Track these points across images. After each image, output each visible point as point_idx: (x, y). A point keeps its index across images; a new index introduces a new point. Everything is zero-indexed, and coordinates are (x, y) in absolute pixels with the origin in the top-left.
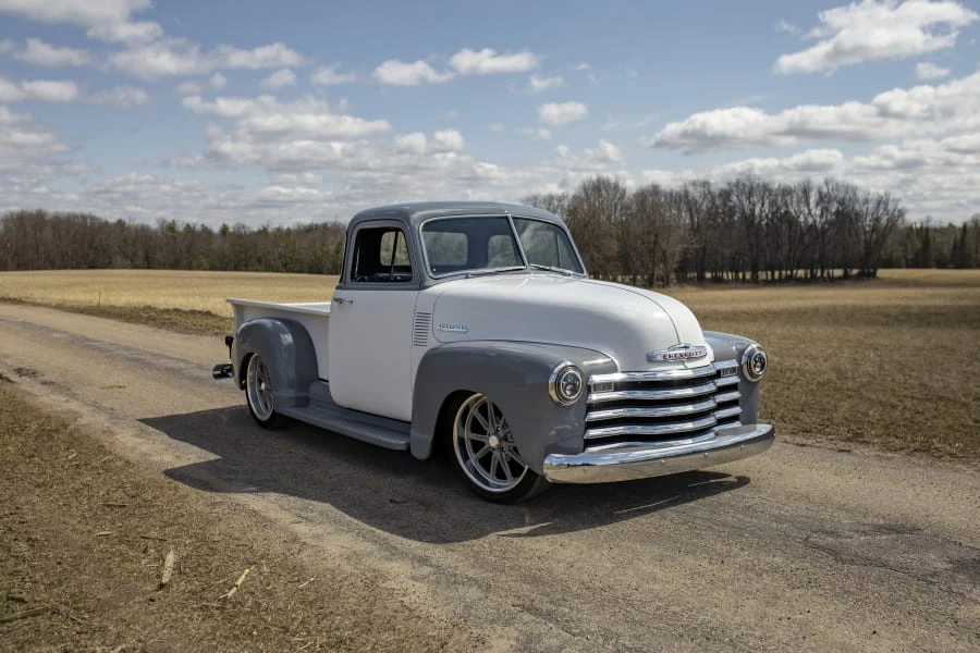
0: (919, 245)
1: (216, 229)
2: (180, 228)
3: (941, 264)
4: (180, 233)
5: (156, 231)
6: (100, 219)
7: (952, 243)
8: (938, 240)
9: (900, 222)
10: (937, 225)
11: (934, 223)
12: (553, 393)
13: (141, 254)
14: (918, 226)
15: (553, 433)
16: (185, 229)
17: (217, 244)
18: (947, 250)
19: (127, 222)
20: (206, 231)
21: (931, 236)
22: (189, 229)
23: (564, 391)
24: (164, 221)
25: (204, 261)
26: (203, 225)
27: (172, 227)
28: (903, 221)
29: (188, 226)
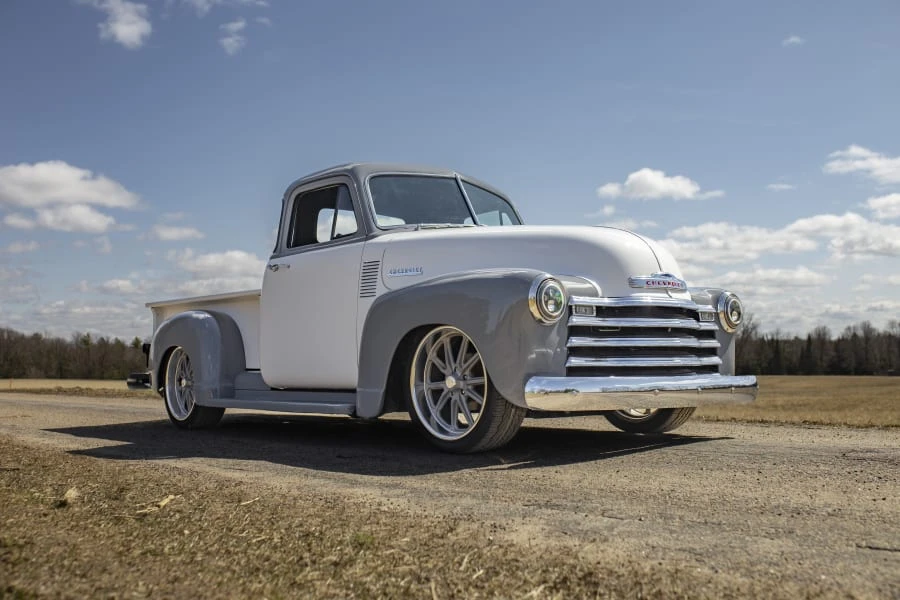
0: (772, 356)
1: (129, 342)
2: (94, 341)
3: (792, 371)
4: (94, 346)
5: (70, 345)
6: (17, 333)
7: (799, 353)
8: (787, 350)
9: (753, 333)
10: (785, 338)
11: (782, 336)
12: (534, 309)
13: (54, 365)
14: (770, 337)
15: (534, 356)
16: (99, 343)
17: (129, 356)
18: (795, 359)
19: (44, 336)
20: (119, 344)
21: (781, 346)
22: (103, 343)
23: (547, 306)
24: (79, 335)
25: (116, 372)
26: (116, 339)
27: (86, 341)
28: (756, 333)
29: (102, 339)
